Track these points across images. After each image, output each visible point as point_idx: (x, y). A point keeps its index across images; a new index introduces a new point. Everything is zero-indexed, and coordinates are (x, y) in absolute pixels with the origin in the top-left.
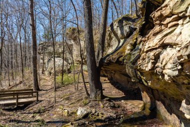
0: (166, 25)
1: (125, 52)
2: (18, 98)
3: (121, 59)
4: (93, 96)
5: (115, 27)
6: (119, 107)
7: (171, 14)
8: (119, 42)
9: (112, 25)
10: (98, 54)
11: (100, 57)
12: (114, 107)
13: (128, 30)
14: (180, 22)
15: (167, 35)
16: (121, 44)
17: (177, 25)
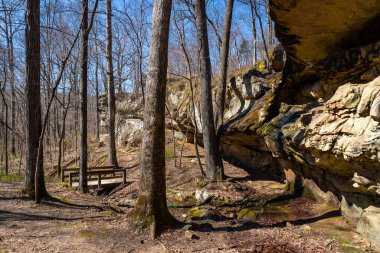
0: (340, 116)
1: (257, 119)
2: (100, 179)
3: (252, 128)
4: (211, 175)
5: (238, 83)
6: (247, 189)
7: (344, 108)
8: (243, 104)
9: (233, 80)
10: (217, 120)
11: (220, 123)
12: (240, 190)
13: (258, 90)
14: (352, 115)
15: (340, 124)
16: (246, 106)
17: (349, 117)
